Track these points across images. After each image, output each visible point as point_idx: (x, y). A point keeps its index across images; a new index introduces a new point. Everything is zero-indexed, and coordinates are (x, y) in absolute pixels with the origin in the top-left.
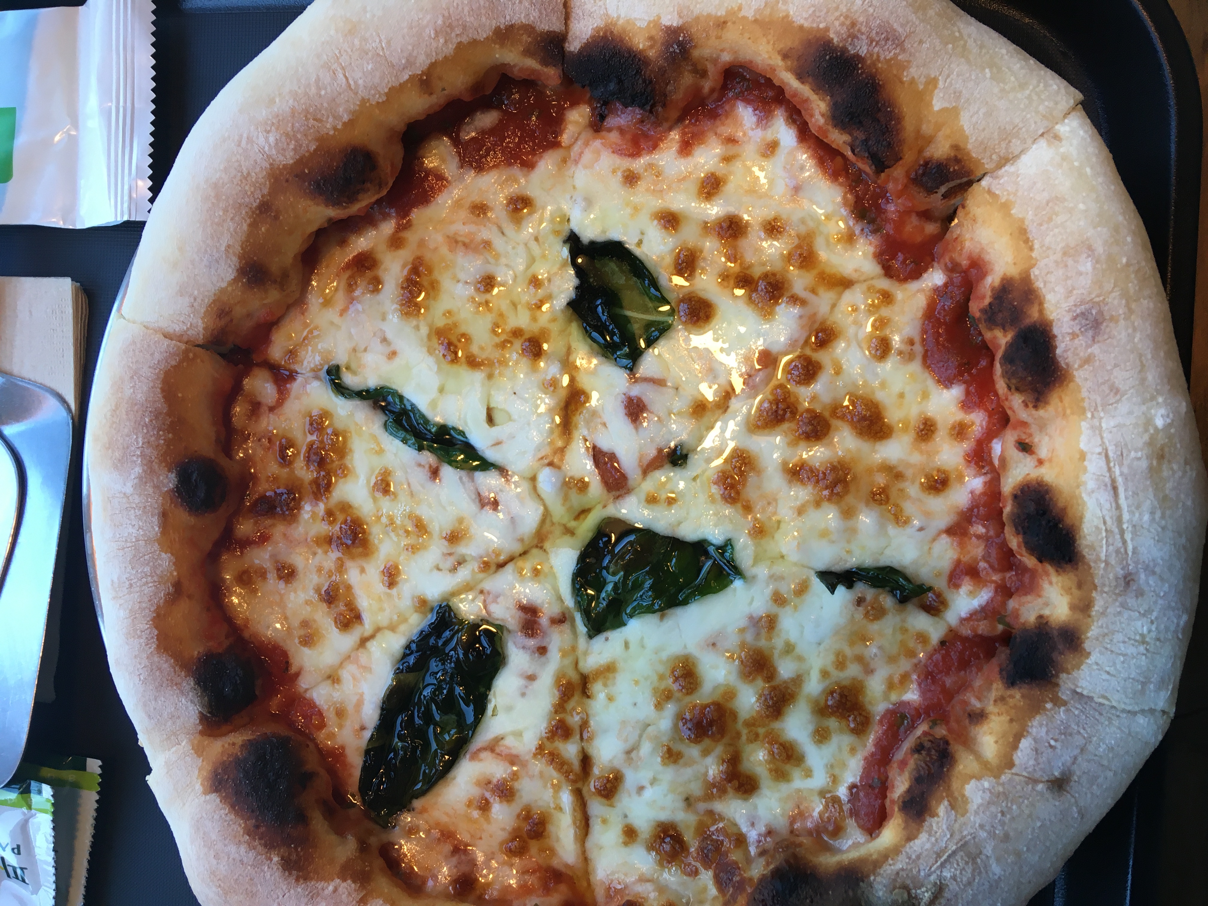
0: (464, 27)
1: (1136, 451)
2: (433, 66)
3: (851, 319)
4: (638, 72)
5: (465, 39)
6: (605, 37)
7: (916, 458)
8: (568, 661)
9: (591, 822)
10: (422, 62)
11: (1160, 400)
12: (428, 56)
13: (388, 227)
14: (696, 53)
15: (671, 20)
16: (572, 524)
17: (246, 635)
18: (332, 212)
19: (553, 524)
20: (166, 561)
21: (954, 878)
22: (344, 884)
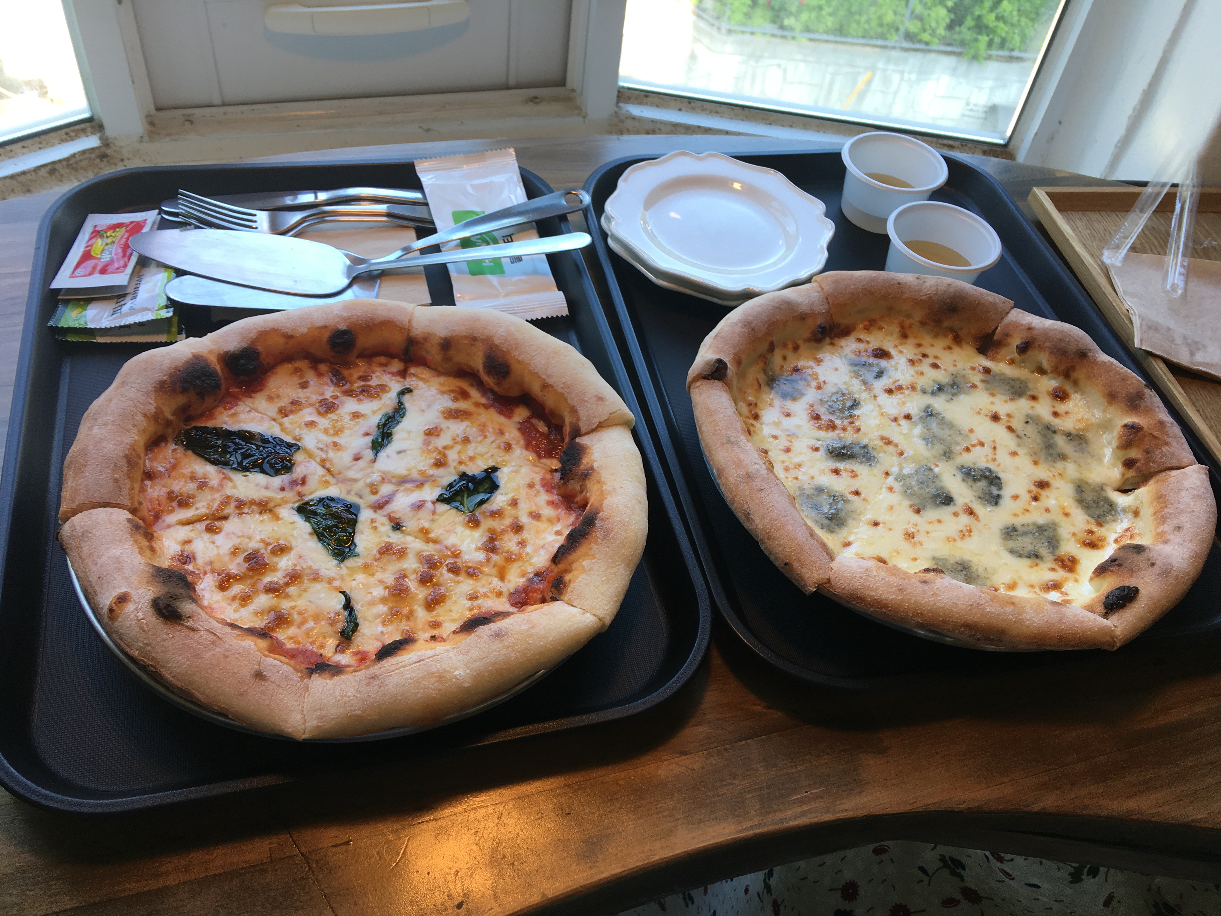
0: (570, 393)
1: (440, 665)
2: (552, 386)
3: (485, 582)
4: (574, 464)
5: (566, 395)
6: (584, 448)
7: (420, 625)
8: (278, 501)
9: (191, 525)
10: (551, 381)
11: (468, 671)
12: (554, 382)
13: (483, 401)
14: (587, 482)
15: (596, 465)
16: (353, 493)
17: (269, 374)
18: (481, 368)
19: (351, 485)
20: (304, 330)
21: (201, 636)
22: (153, 408)
